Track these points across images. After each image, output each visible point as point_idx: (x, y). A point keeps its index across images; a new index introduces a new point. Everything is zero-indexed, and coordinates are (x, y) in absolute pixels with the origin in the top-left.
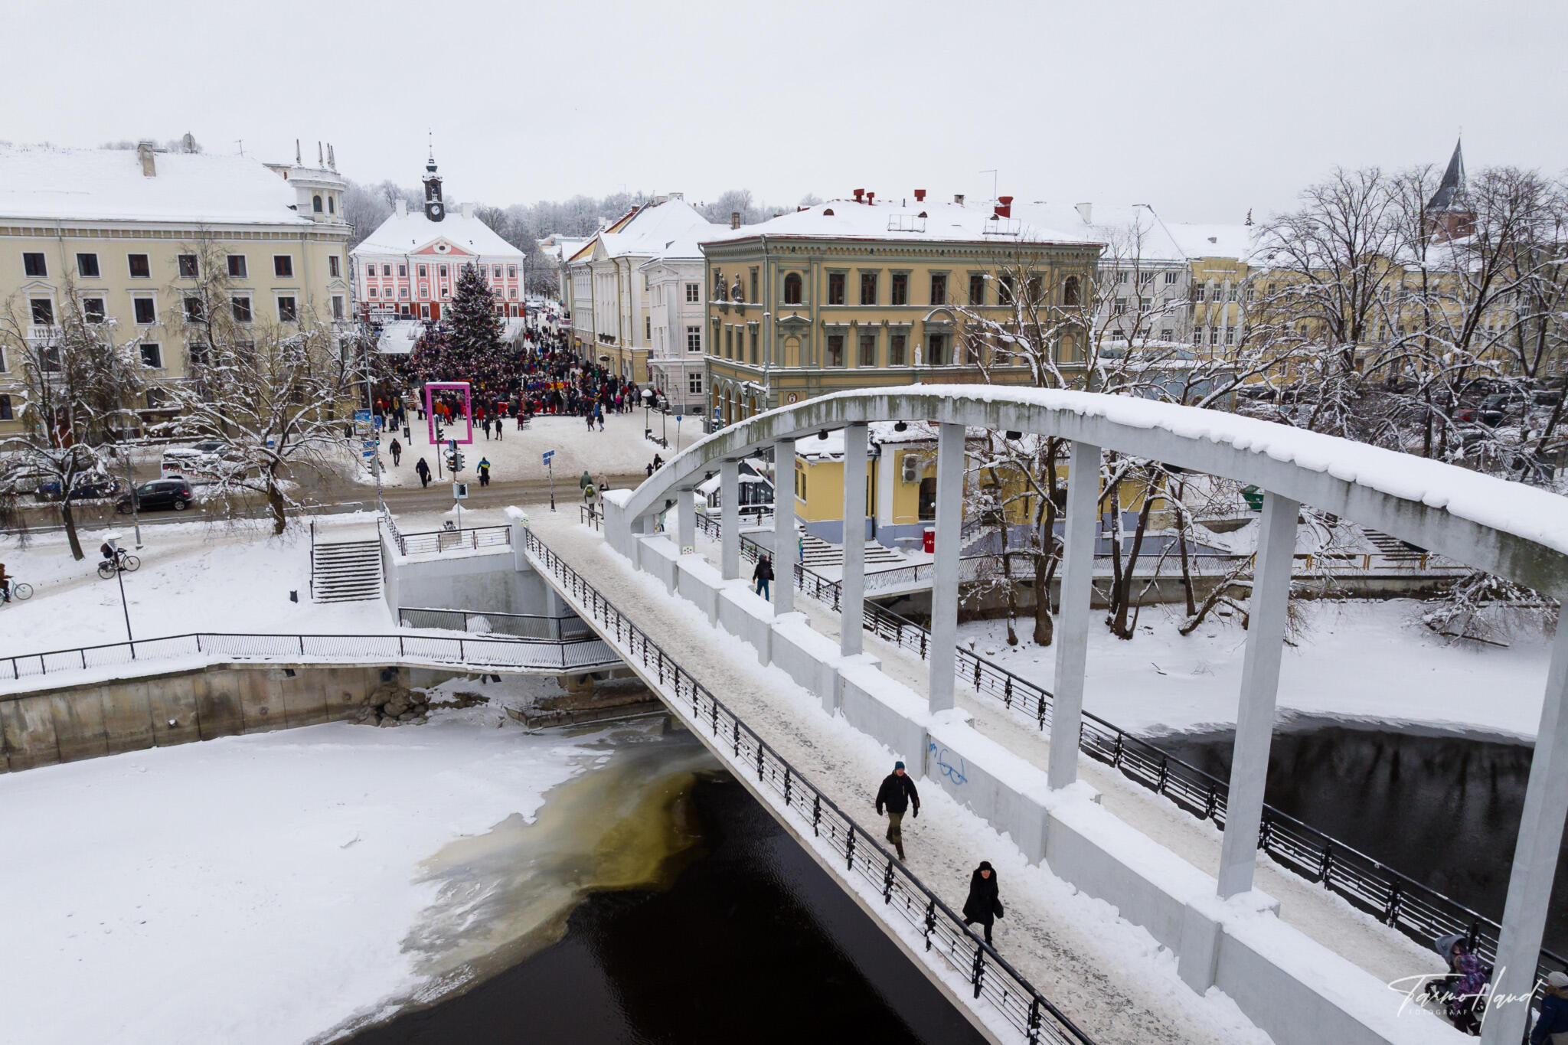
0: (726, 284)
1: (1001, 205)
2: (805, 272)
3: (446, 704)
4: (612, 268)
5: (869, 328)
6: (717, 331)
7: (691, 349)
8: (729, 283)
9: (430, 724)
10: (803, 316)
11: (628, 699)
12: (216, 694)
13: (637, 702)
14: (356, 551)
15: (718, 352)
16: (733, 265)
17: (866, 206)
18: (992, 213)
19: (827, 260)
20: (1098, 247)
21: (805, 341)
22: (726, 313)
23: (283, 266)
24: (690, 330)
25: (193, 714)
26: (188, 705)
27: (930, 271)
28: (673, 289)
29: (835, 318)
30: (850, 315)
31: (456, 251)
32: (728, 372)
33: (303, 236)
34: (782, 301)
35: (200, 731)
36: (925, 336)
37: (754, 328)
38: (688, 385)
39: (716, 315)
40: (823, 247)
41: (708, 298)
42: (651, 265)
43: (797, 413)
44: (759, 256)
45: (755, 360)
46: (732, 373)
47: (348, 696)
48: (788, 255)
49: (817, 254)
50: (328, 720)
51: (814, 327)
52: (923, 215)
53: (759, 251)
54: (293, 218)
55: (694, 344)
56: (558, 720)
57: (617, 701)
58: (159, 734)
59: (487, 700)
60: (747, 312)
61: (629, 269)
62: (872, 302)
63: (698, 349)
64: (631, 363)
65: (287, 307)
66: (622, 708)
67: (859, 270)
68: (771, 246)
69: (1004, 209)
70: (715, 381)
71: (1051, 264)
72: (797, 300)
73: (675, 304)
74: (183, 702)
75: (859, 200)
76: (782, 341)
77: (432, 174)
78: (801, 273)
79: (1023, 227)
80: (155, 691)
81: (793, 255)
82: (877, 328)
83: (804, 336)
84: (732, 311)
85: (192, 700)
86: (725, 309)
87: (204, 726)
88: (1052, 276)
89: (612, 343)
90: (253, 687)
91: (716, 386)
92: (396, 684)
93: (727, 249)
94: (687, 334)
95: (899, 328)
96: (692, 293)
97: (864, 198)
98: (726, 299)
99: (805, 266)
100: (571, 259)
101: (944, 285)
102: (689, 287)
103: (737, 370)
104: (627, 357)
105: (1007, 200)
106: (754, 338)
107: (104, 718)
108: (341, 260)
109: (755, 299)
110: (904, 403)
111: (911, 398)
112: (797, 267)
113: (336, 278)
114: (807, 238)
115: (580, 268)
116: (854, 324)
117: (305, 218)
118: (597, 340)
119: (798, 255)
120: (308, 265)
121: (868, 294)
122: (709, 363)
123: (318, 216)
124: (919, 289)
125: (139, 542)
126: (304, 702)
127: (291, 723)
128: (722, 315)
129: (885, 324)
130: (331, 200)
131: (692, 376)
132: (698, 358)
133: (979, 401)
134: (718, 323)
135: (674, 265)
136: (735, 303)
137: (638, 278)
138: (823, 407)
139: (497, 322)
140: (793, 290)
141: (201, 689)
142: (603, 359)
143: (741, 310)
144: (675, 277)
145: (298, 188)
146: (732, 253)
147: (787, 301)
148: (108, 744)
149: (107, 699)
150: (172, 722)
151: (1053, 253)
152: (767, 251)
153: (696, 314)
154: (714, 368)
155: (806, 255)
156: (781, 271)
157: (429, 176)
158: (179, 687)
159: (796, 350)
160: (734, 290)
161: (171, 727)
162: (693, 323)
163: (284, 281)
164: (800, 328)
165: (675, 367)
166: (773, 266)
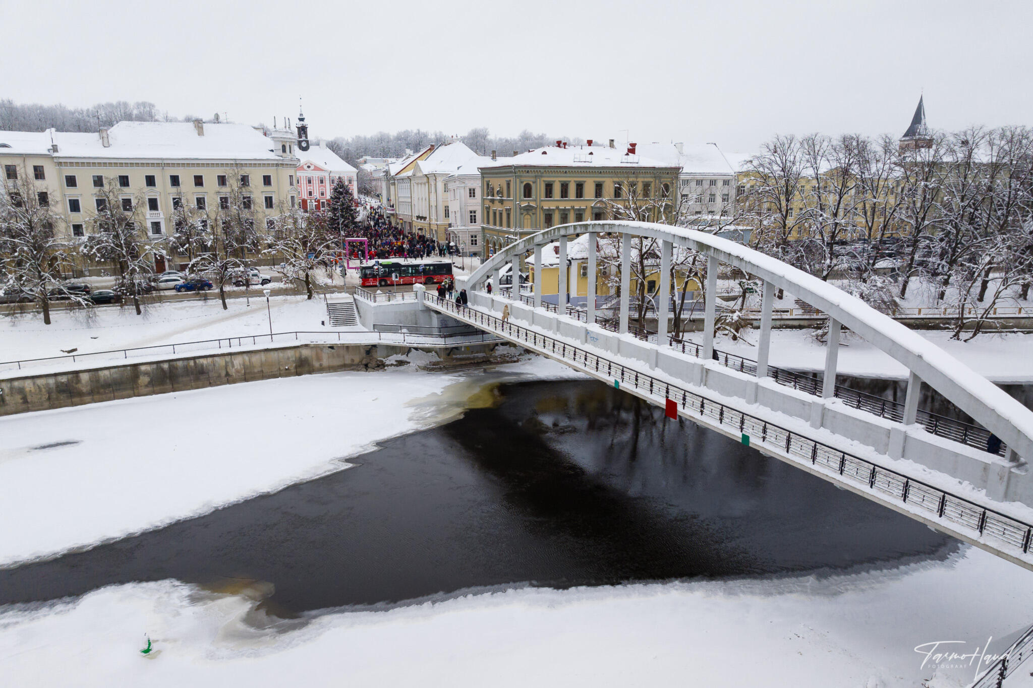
0: (493, 189)
1: (631, 148)
2: (533, 182)
3: (392, 365)
4: (425, 180)
5: (565, 210)
6: (488, 213)
7: (471, 222)
8: (495, 188)
9: (387, 371)
10: (532, 204)
11: (468, 362)
12: (303, 357)
13: (472, 363)
14: (344, 307)
15: (488, 223)
16: (499, 179)
17: (563, 149)
18: (626, 151)
19: (544, 177)
20: (679, 169)
21: (534, 217)
22: (493, 203)
23: (267, 180)
24: (471, 212)
25: (294, 365)
26: (293, 361)
27: (594, 182)
28: (462, 191)
29: (549, 205)
30: (555, 203)
31: (317, 169)
32: (494, 233)
33: (277, 165)
34: (522, 197)
35: (297, 372)
36: (592, 213)
37: (508, 211)
38: (470, 241)
39: (487, 204)
40: (542, 170)
41: (483, 195)
42: (449, 179)
43: (543, 234)
44: (511, 175)
45: (509, 226)
46: (497, 233)
47: (353, 360)
48: (525, 174)
49: (539, 174)
50: (345, 370)
51: (538, 210)
52: (591, 153)
53: (511, 172)
54: (272, 156)
55: (473, 219)
56: (440, 369)
57: (463, 362)
58: (282, 372)
59: (409, 363)
60: (505, 203)
61: (436, 180)
62: (566, 197)
63: (475, 222)
64: (436, 231)
65: (269, 202)
66: (465, 365)
67: (560, 181)
68: (517, 170)
69: (632, 150)
70: (486, 238)
71: (655, 177)
72: (529, 196)
73: (463, 199)
74: (291, 359)
75: (559, 146)
76: (522, 216)
77: (302, 122)
78: (531, 183)
79: (642, 159)
80: (281, 354)
81: (527, 174)
82: (569, 210)
83: (533, 214)
84: (497, 203)
85: (294, 359)
86: (492, 201)
87: (299, 370)
88: (655, 182)
89: (425, 220)
90: (317, 354)
91: (488, 240)
92: (372, 356)
93: (496, 171)
94: (469, 214)
95: (579, 210)
96: (472, 193)
97: (562, 145)
98: (493, 196)
99: (533, 179)
100: (396, 175)
101: (601, 188)
102: (470, 190)
103: (499, 231)
104: (434, 228)
105: (633, 145)
106: (508, 215)
107: (262, 365)
108: (294, 177)
109: (509, 196)
110: (578, 227)
111: (580, 225)
112: (529, 180)
113: (292, 187)
114: (535, 166)
115: (403, 179)
116: (557, 208)
117: (278, 156)
118: (415, 219)
119: (530, 174)
120: (281, 178)
121: (564, 193)
122: (483, 228)
123: (284, 155)
124: (589, 190)
125: (248, 303)
126: (336, 362)
127: (331, 370)
128: (491, 204)
129: (573, 208)
130: (290, 146)
131: (472, 237)
132: (477, 227)
133: (599, 224)
134: (488, 208)
135: (462, 178)
136: (498, 198)
137: (440, 186)
138: (552, 231)
139: (355, 209)
140: (528, 190)
141: (298, 355)
142: (420, 229)
143: (501, 202)
144: (463, 185)
145: (275, 141)
146: (497, 173)
147: (525, 197)
148: (263, 375)
149: (263, 356)
150: (287, 367)
151: (655, 172)
152: (515, 173)
153: (476, 204)
154: (486, 231)
155: (534, 174)
156: (522, 182)
157: (300, 124)
158: (290, 353)
159: (529, 221)
160: (498, 191)
161: (286, 369)
162: (472, 209)
163: (268, 188)
164: (532, 210)
165: (464, 232)
166: (518, 180)
